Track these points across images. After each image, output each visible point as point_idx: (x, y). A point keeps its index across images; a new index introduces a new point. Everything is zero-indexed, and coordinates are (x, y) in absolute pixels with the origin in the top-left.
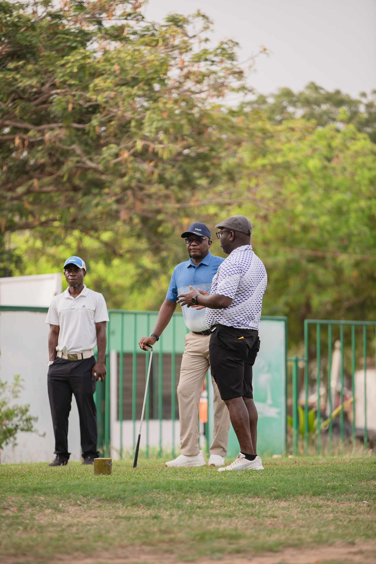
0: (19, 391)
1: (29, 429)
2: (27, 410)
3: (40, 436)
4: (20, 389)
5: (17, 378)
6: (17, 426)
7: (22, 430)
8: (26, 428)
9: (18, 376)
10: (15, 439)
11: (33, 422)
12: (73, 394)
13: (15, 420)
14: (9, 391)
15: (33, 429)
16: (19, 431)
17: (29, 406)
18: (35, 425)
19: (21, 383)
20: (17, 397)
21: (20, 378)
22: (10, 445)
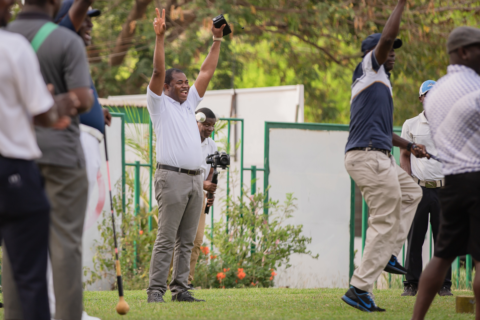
0: (292, 211)
1: (302, 251)
2: (300, 231)
3: (313, 257)
4: (293, 208)
5: (290, 197)
6: (290, 247)
7: (295, 251)
8: (298, 249)
9: (291, 195)
10: (288, 260)
11: (306, 243)
12: (429, 213)
13: (289, 241)
14: (282, 210)
15: (306, 251)
16: (292, 252)
17: (302, 226)
18: (308, 247)
19: (294, 202)
20: (289, 216)
21: (293, 197)
22: (283, 266)
